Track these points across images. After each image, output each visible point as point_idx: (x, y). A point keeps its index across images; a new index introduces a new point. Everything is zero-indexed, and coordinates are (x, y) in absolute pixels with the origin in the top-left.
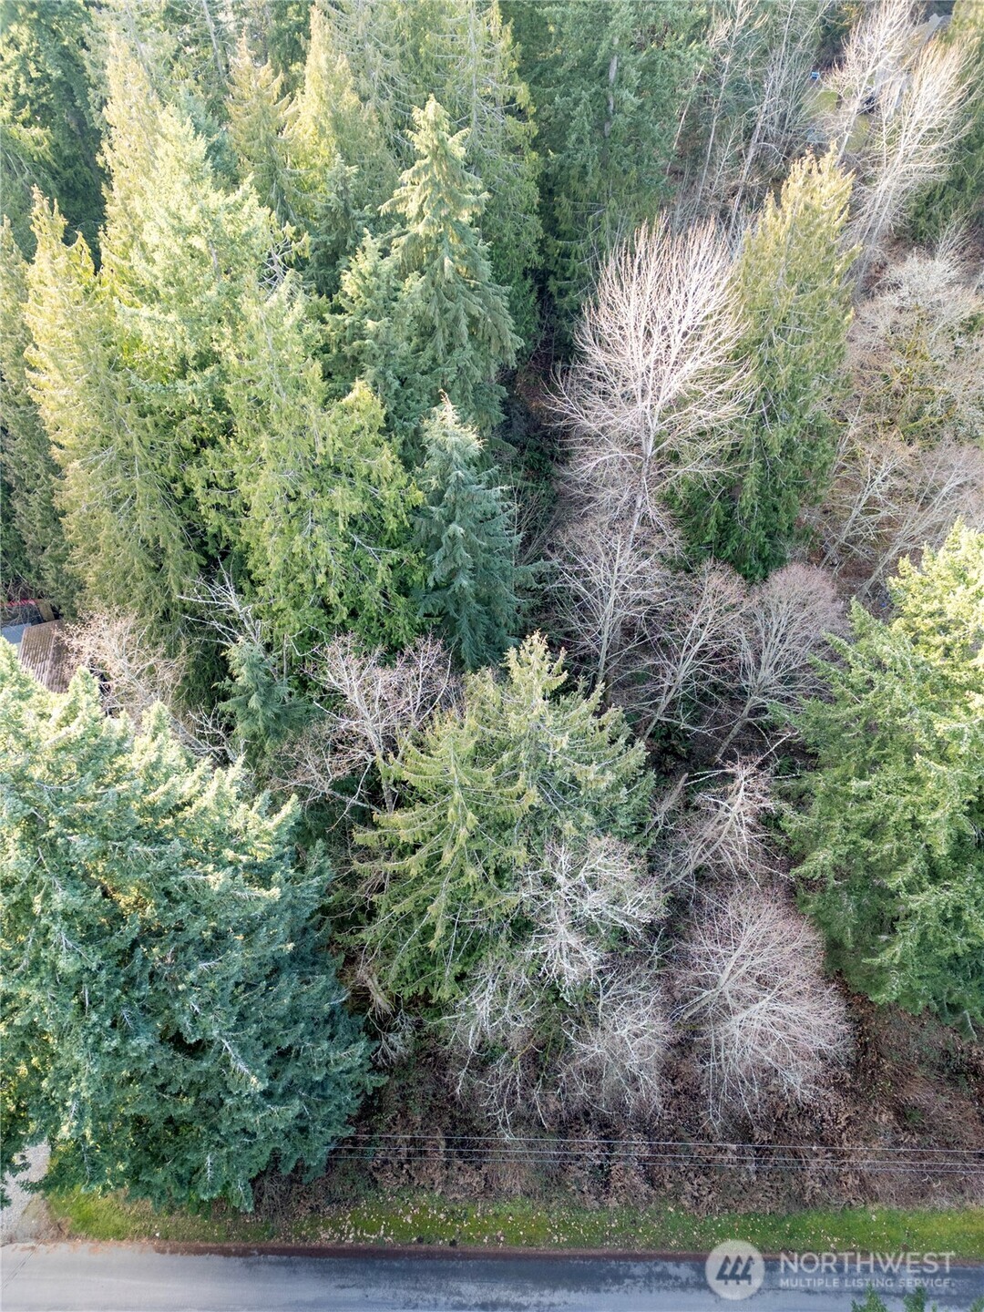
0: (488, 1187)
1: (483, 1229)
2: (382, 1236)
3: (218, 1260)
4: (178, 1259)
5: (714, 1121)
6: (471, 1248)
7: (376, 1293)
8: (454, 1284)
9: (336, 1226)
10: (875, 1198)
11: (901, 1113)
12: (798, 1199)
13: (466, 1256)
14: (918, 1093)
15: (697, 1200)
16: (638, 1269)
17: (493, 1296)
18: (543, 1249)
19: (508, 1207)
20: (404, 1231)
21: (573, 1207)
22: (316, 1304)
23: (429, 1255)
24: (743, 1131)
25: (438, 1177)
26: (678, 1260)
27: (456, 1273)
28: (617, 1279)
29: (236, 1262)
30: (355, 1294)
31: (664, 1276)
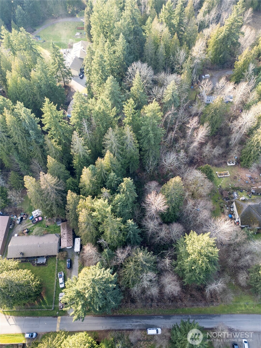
0: (136, 307)
1: (136, 312)
2: (122, 314)
3: (102, 317)
4: (96, 318)
5: (165, 298)
6: (134, 315)
7: (122, 321)
8: (132, 319)
9: (116, 312)
10: (187, 307)
11: (191, 295)
12: (177, 307)
13: (134, 316)
14: (194, 293)
15: (163, 308)
16: (156, 317)
17: (137, 321)
18: (143, 315)
19: (139, 309)
20: (125, 313)
21: (147, 309)
22: (114, 323)
23: (129, 316)
24: (169, 299)
25: (129, 306)
26: (161, 315)
27: (132, 318)
28: (153, 318)
29: (104, 318)
30: (119, 321)
31: (159, 318)
